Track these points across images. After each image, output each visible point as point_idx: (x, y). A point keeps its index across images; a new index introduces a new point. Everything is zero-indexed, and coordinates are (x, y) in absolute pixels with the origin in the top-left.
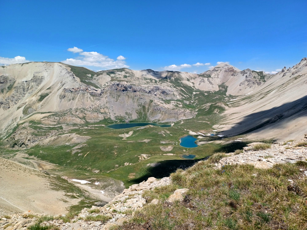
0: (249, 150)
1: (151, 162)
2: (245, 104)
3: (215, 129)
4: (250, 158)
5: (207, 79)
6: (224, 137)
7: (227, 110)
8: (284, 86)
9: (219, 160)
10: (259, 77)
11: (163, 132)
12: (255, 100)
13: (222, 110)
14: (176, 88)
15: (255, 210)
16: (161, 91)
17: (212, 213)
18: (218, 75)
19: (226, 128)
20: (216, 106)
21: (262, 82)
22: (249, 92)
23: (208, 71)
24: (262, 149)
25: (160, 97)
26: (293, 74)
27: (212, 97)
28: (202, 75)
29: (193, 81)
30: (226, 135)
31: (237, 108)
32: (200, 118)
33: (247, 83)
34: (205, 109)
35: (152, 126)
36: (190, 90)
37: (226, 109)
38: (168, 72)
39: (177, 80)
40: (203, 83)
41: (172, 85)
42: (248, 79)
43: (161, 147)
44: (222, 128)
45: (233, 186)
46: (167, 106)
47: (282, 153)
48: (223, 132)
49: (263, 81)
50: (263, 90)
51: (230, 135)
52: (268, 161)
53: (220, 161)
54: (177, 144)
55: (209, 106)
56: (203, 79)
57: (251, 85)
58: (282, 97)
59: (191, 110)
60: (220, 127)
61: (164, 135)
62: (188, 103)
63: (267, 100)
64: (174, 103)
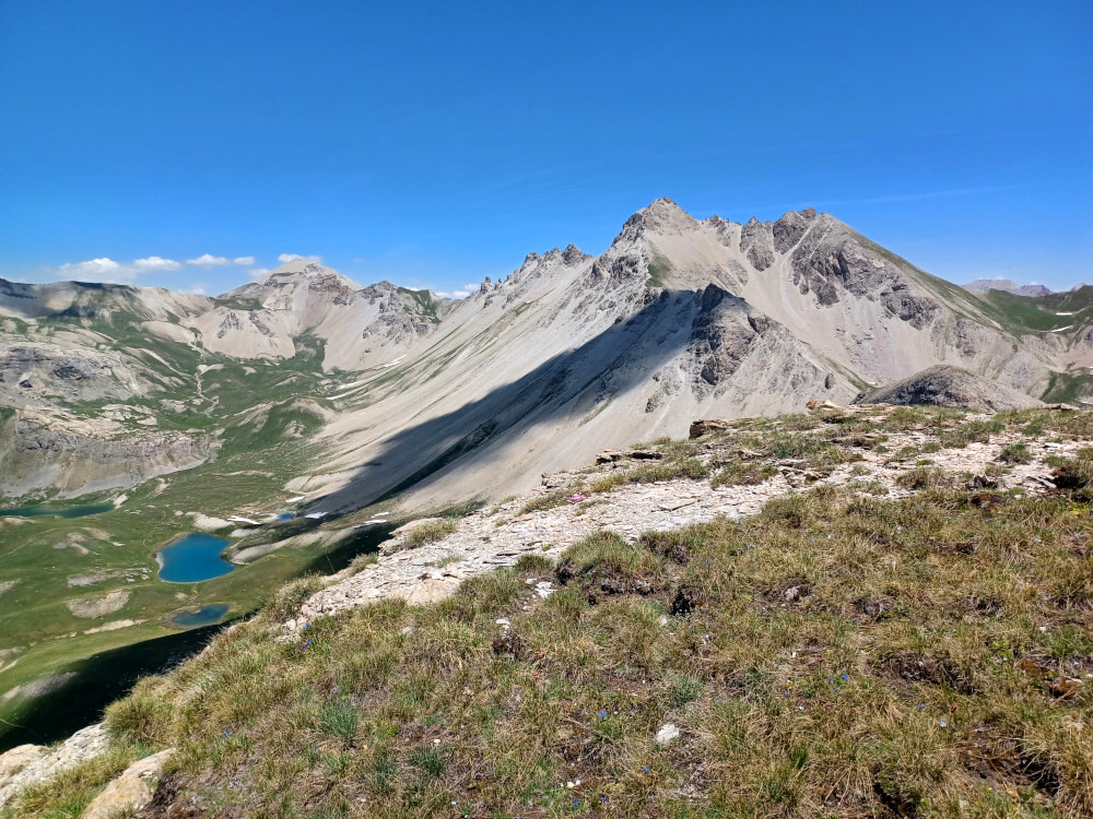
0: (396, 549)
1: (24, 680)
2: (385, 397)
3: (293, 495)
4: (395, 577)
5: (246, 314)
6: (329, 518)
7: (330, 422)
8: (490, 336)
9: (300, 603)
10: (421, 308)
11: (79, 537)
12: (416, 381)
13: (314, 422)
14: (124, 352)
15: (403, 749)
16: (51, 366)
17: (263, 808)
18: (288, 301)
19: (332, 484)
20: (293, 412)
21: (430, 325)
22: (396, 355)
23: (249, 285)
24: (433, 540)
25: (50, 391)
26: (509, 300)
27: (272, 381)
28: (228, 302)
29: (192, 322)
30: (335, 508)
31: (362, 413)
32: (236, 462)
33: (384, 329)
34: (251, 425)
35: (18, 521)
36: (185, 356)
37: (326, 418)
38: (80, 288)
39: (122, 318)
40: (233, 329)
41: (102, 340)
42: (387, 314)
43: (72, 604)
44: (319, 487)
45: (336, 689)
46: (88, 427)
47: (486, 539)
48: (323, 501)
49: (433, 321)
50: (435, 348)
51: (346, 506)
52: (448, 575)
53: (304, 608)
54: (145, 577)
55: (265, 413)
56: (233, 316)
57: (398, 334)
58: (488, 369)
59: (197, 434)
60: (311, 484)
61: (85, 551)
62: (179, 407)
63: (450, 381)
64: (118, 413)
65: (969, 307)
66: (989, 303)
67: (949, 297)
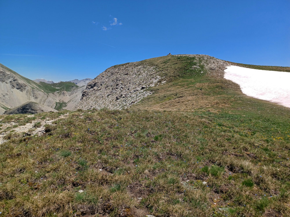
65: (35, 86)
66: (40, 85)
67: (30, 83)
